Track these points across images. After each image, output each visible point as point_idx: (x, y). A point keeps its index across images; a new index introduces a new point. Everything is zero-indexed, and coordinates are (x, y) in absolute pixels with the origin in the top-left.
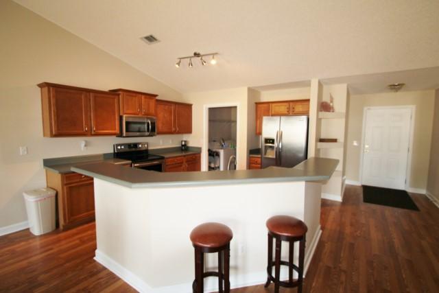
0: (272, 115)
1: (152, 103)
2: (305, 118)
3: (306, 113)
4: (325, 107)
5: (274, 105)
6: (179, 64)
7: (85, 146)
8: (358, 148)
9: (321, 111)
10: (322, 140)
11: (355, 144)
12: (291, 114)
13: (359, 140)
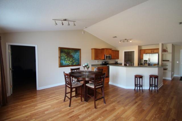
0: (146, 54)
1: (111, 51)
2: (157, 54)
3: (158, 53)
4: (164, 51)
5: (146, 50)
6: (120, 42)
8: (179, 64)
9: (163, 52)
10: (164, 61)
11: (177, 62)
12: (153, 53)
13: (179, 61)
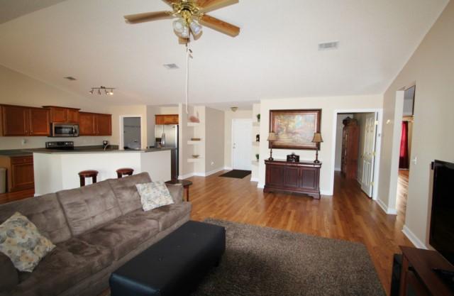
3: (177, 123)
6: (91, 92)
7: (25, 142)
